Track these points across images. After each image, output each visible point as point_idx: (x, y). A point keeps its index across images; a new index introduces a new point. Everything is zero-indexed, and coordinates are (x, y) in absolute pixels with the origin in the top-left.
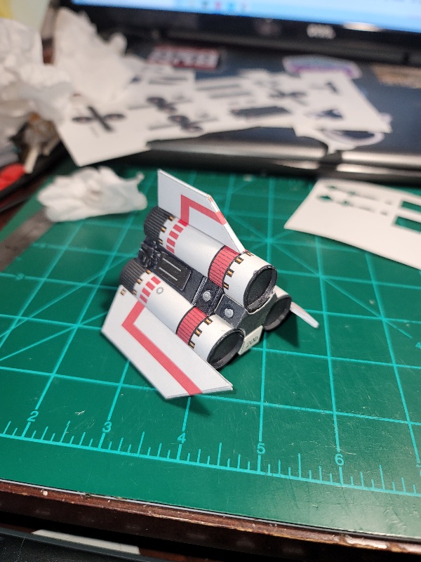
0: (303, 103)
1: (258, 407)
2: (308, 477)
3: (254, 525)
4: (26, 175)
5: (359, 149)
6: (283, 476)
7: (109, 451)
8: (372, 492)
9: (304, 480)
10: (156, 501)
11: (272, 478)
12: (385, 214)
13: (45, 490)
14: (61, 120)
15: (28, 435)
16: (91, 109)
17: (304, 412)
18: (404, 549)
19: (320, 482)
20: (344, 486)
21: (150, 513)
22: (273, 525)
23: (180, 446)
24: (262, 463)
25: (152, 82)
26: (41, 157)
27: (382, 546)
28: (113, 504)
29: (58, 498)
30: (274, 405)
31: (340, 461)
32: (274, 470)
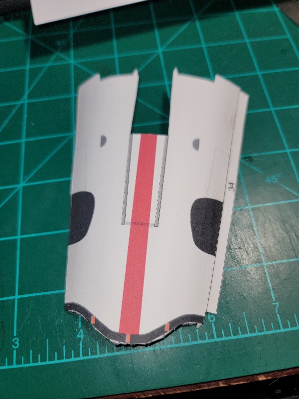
2: (188, 341)
9: (186, 344)
19: (198, 342)
20: (217, 340)
23: (81, 343)
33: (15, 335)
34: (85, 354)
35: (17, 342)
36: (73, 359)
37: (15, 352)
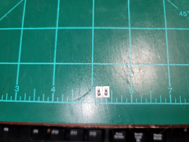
1: (91, 66)
7: (20, 101)
23: (53, 94)
33: (17, 84)
35: (18, 88)
36: (48, 102)
37: (16, 93)
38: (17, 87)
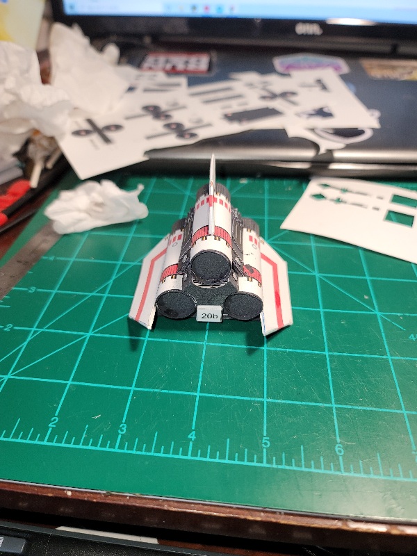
0: (294, 103)
1: (262, 403)
2: (310, 467)
3: (262, 514)
4: (32, 190)
5: (349, 147)
6: (287, 468)
7: (125, 451)
8: (371, 479)
9: (307, 470)
10: (171, 496)
11: (278, 470)
12: (377, 209)
13: (69, 490)
14: (63, 134)
15: (50, 440)
16: (90, 121)
17: (305, 406)
18: (403, 531)
19: (322, 471)
20: (345, 474)
21: (166, 507)
22: (280, 513)
23: (191, 443)
24: (267, 456)
25: (146, 90)
26: (44, 171)
27: (382, 529)
28: (132, 500)
29: (81, 497)
30: (276, 401)
31: (340, 451)
32: (279, 462)
33: (124, 421)
34: (195, 454)
35: (124, 429)
36: (180, 456)
37: (120, 436)
38: (123, 427)
